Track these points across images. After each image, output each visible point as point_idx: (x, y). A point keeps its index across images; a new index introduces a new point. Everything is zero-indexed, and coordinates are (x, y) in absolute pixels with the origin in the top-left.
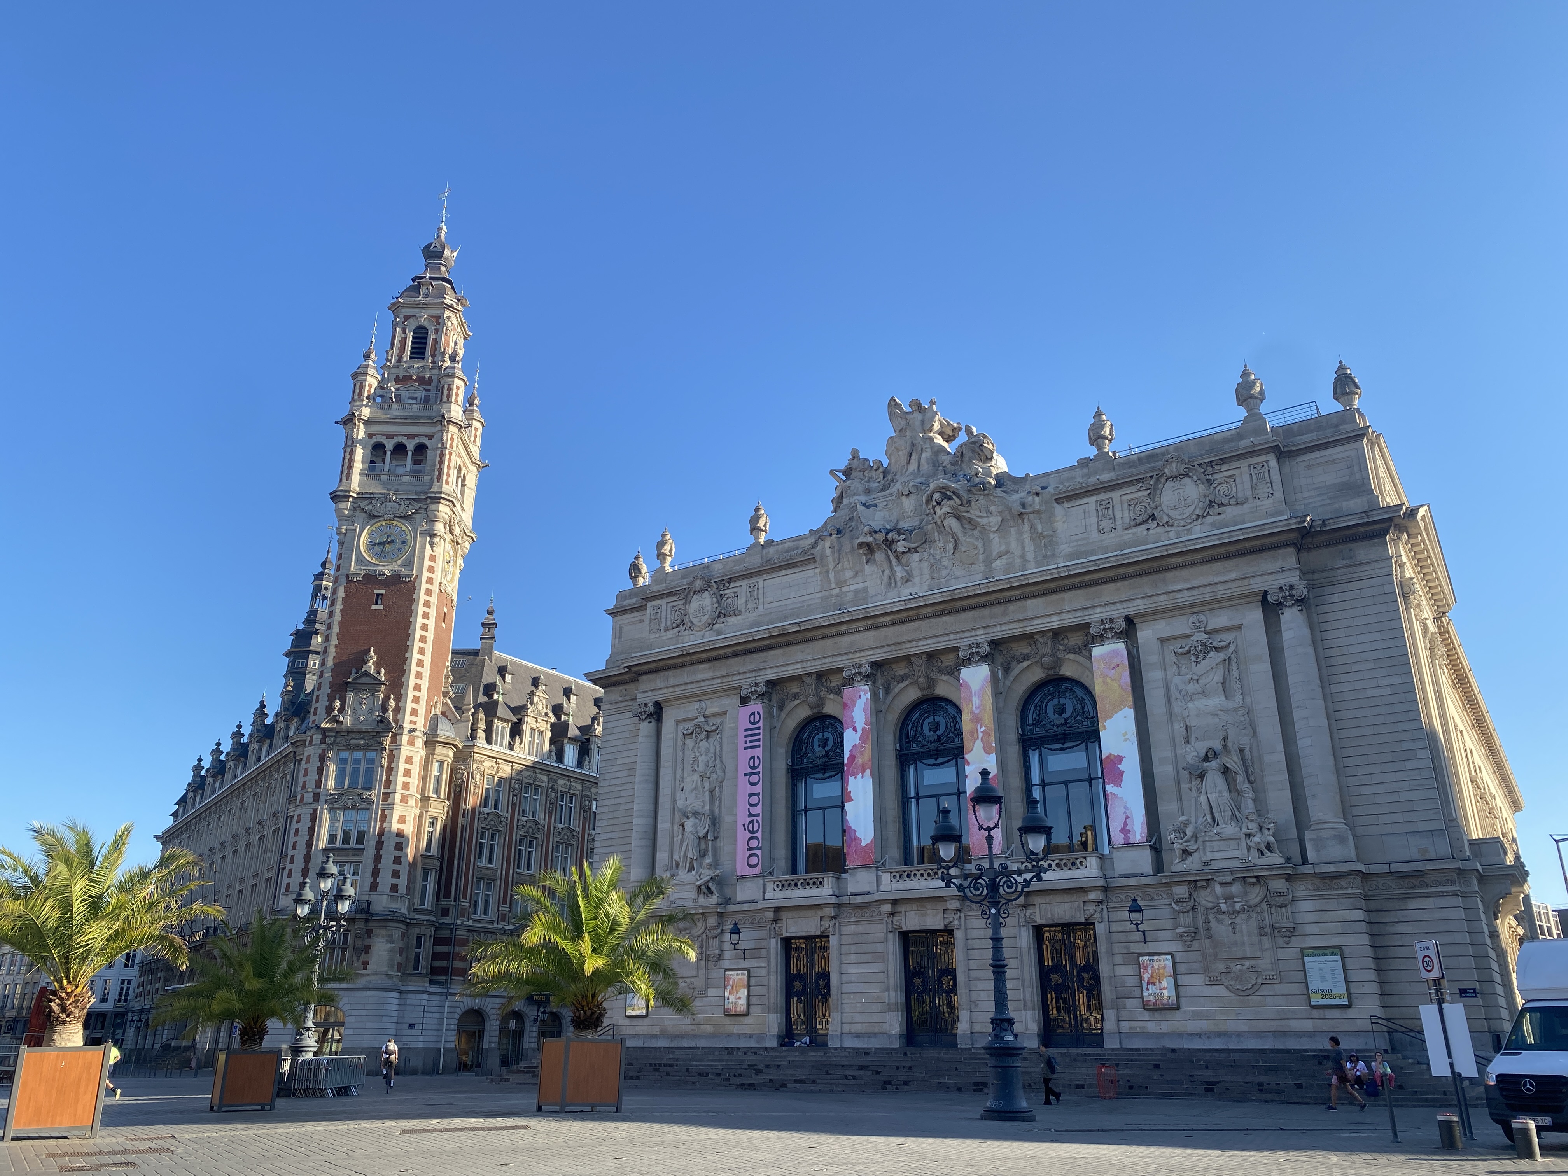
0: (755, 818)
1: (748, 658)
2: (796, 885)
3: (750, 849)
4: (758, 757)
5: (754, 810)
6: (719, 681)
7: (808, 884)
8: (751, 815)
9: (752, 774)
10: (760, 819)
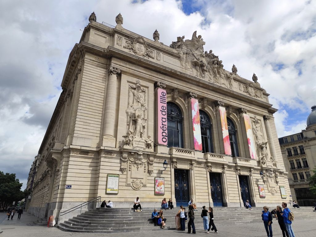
0: (164, 126)
1: (159, 74)
2: (183, 152)
3: (163, 136)
4: (165, 107)
5: (164, 123)
6: (148, 76)
7: (187, 152)
8: (163, 125)
9: (162, 111)
10: (166, 127)
